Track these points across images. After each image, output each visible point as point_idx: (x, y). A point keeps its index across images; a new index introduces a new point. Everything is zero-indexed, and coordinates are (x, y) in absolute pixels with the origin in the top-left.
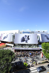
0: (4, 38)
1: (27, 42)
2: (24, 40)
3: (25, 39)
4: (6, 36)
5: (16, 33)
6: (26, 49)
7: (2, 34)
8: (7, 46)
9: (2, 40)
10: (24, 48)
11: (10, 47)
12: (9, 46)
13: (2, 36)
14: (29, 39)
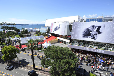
0: (55, 30)
1: (94, 38)
2: (89, 34)
3: (91, 32)
4: (58, 26)
5: (74, 21)
6: (92, 50)
7: (52, 24)
8: (59, 41)
9: (52, 32)
10: (87, 48)
11: (63, 44)
12: (62, 42)
13: (52, 27)
14: (99, 33)
